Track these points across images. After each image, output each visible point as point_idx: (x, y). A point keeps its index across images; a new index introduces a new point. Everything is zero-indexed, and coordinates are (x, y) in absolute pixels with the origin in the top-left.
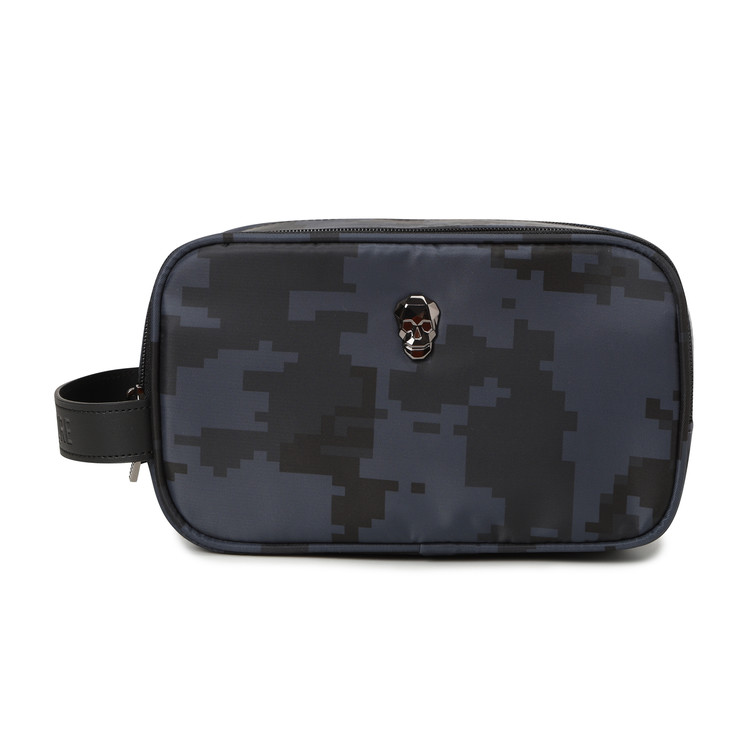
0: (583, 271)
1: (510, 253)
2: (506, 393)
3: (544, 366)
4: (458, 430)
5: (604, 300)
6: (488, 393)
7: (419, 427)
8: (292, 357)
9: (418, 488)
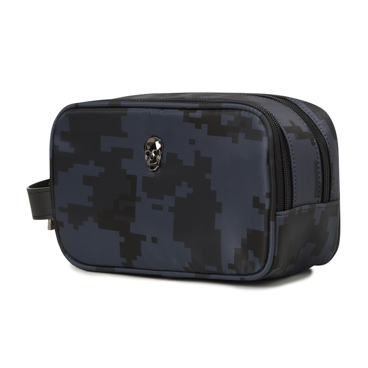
0: (226, 125)
1: (192, 115)
2: (191, 190)
3: (207, 176)
4: (171, 209)
5: (235, 141)
6: (183, 190)
7: (155, 207)
8: (102, 169)
9: (154, 240)
